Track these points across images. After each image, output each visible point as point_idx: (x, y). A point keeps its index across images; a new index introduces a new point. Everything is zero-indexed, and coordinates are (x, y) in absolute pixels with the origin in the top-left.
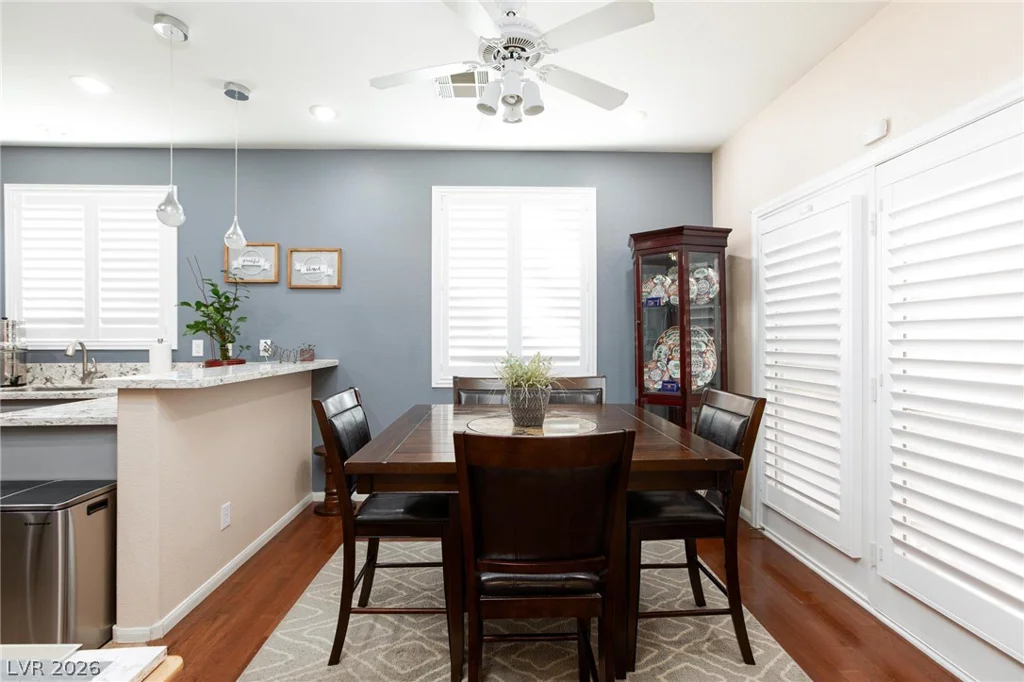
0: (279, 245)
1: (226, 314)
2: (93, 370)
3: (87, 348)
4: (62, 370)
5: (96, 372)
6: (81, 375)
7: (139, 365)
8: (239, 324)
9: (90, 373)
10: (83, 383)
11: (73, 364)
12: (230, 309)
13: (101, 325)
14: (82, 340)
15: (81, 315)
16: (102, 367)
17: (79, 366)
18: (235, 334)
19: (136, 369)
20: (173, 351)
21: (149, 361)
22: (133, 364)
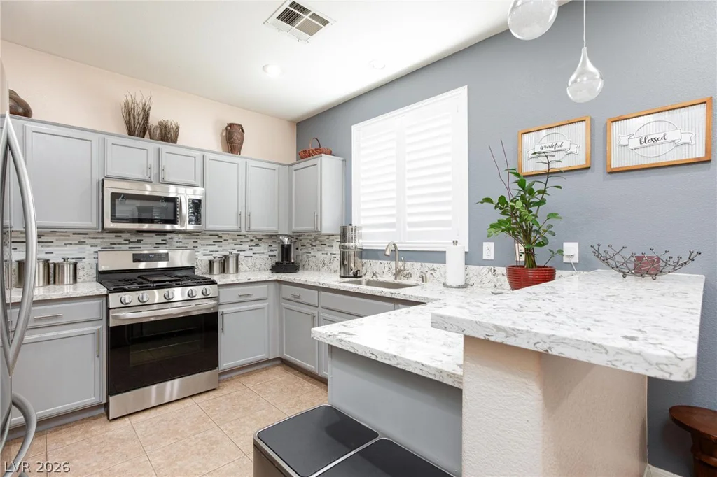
0: (591, 119)
1: (534, 209)
2: (402, 268)
3: (399, 249)
4: (382, 266)
5: (404, 270)
6: (394, 272)
7: (435, 265)
8: (549, 222)
9: (400, 271)
10: (396, 279)
11: (389, 262)
12: (538, 204)
13: (408, 229)
14: (395, 242)
15: (393, 220)
16: (408, 265)
17: (393, 263)
18: (547, 235)
19: (433, 269)
20: (466, 253)
21: (445, 263)
22: (432, 264)
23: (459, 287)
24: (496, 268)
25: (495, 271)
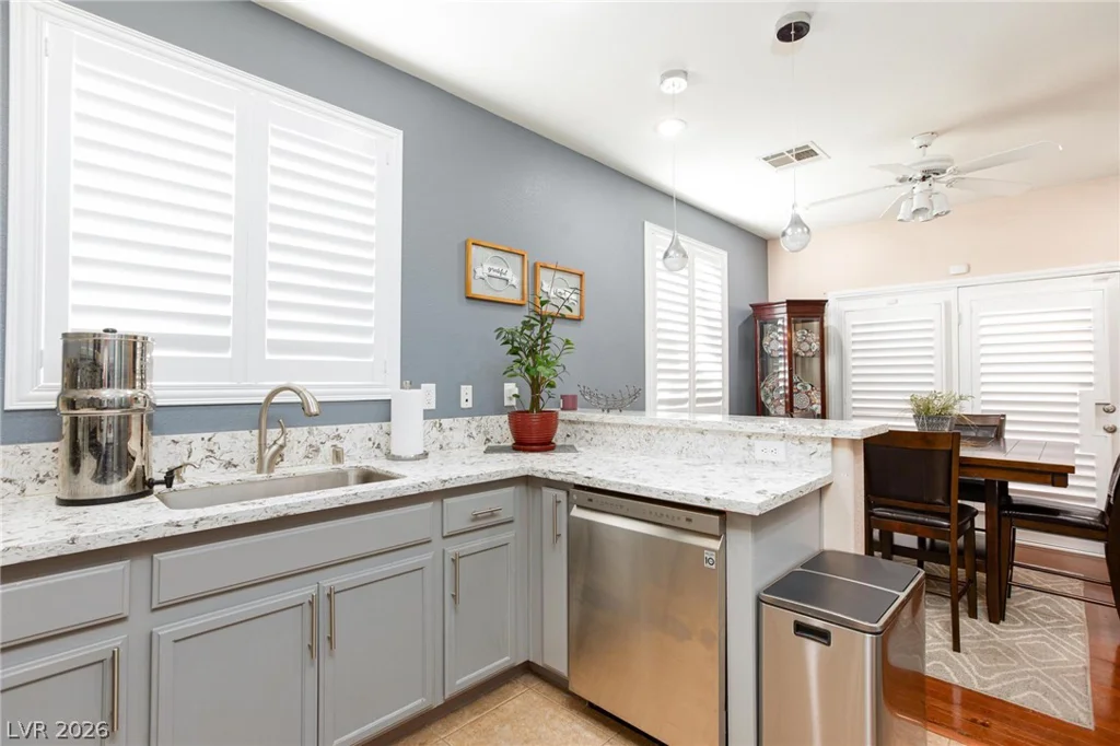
7: (342, 428)
19: (338, 437)
21: (389, 420)
22: (334, 427)
23: (417, 458)
24: (443, 421)
25: (441, 424)
